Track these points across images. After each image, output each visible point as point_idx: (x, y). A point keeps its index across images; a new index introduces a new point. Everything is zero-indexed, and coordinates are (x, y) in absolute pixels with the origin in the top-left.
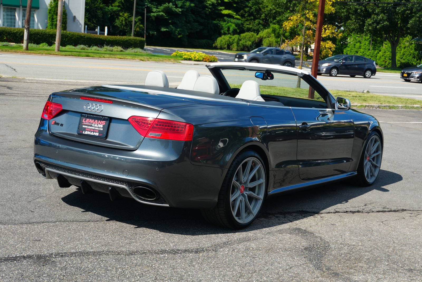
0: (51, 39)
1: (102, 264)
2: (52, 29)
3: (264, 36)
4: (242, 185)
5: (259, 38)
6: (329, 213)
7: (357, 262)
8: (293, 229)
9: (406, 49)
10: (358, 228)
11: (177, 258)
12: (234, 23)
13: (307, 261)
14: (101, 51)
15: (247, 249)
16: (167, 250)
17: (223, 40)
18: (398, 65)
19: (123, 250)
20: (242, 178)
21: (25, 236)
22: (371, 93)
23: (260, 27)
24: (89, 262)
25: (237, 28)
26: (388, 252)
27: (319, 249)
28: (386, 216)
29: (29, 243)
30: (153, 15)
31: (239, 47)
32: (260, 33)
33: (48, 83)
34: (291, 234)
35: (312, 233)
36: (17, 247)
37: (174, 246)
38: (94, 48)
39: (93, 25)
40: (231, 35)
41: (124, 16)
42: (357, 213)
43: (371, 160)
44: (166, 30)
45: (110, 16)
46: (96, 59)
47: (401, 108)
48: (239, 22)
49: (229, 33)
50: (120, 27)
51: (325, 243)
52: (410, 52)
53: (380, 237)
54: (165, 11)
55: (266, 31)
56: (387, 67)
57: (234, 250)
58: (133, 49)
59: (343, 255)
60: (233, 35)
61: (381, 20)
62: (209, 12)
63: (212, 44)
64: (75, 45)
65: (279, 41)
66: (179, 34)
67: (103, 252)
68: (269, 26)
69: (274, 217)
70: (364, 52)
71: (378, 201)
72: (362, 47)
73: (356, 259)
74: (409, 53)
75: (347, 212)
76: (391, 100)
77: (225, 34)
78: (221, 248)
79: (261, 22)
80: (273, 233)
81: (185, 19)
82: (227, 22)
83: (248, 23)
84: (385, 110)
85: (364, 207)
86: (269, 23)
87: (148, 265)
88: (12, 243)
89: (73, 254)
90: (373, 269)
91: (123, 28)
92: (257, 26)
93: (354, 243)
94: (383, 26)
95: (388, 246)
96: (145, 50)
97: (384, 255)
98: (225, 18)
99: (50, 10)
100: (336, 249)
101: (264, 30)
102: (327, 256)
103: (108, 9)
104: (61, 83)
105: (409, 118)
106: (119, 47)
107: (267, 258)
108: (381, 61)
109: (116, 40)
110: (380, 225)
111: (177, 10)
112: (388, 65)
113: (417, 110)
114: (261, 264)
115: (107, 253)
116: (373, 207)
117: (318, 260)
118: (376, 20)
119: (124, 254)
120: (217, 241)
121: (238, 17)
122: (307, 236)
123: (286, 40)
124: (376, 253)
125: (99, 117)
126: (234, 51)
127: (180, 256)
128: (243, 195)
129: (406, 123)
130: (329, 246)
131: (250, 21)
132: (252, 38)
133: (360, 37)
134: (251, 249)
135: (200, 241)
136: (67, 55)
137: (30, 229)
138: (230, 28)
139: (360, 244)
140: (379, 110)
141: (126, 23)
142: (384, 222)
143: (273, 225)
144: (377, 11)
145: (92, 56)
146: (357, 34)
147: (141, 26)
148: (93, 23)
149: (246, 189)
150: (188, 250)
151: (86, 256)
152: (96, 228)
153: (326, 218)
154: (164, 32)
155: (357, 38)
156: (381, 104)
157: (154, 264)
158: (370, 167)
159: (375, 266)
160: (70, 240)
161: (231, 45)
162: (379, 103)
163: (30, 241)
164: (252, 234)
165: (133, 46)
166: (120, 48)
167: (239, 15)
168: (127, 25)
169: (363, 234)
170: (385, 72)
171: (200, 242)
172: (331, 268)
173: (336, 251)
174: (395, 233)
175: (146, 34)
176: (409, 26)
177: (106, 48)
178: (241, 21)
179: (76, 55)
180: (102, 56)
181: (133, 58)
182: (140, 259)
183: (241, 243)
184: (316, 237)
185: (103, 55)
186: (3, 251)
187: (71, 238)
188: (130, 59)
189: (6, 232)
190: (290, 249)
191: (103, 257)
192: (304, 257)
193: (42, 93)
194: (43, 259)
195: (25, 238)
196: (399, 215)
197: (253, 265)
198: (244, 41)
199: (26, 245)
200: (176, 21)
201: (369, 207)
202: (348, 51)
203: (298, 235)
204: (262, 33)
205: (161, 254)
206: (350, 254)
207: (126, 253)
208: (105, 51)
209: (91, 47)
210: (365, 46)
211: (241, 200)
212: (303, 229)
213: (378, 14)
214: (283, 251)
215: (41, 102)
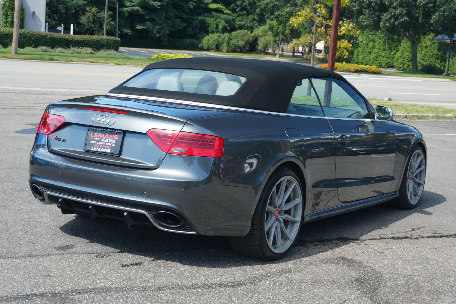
0: (6, 40)
1: (128, 301)
2: (6, 28)
3: (260, 35)
4: (277, 208)
5: (254, 37)
6: (373, 239)
7: (417, 294)
8: (337, 258)
9: (428, 48)
10: (410, 256)
11: (212, 293)
12: (224, 19)
13: (361, 294)
14: (67, 53)
15: (290, 282)
16: (199, 284)
17: (210, 39)
18: (420, 68)
19: (149, 285)
20: (277, 201)
21: (32, 271)
22: (394, 101)
23: (254, 24)
24: (112, 299)
25: (227, 25)
26: (449, 282)
27: (371, 280)
28: (439, 242)
29: (38, 279)
30: (126, 11)
31: (230, 47)
32: (254, 31)
33: (11, 92)
34: (336, 264)
35: (360, 263)
36: (25, 283)
37: (205, 279)
38: (59, 50)
39: (54, 22)
40: (220, 33)
41: (91, 11)
42: (405, 240)
43: (414, 178)
44: (143, 28)
45: (74, 11)
46: (62, 63)
47: (432, 118)
48: (230, 18)
49: (218, 31)
50: (87, 24)
51: (377, 274)
52: (432, 52)
53: (437, 266)
54: (140, 5)
55: (262, 28)
56: (406, 70)
57: (275, 283)
58: (105, 51)
59: (400, 287)
60: (223, 33)
61: (399, 15)
62: (194, 6)
63: (198, 44)
64: (36, 46)
65: (277, 40)
66: (158, 32)
67: (127, 288)
68: (266, 22)
69: (312, 245)
70: (378, 53)
71: (426, 225)
72: (377, 47)
73: (415, 290)
74: (432, 54)
75: (393, 238)
76: (420, 109)
77: (213, 32)
78: (260, 281)
79: (256, 17)
80: (316, 263)
81: (164, 14)
82: (215, 18)
83: (241, 19)
84: (414, 120)
85: (412, 232)
86: (266, 19)
87: (181, 302)
88: (18, 279)
89: (92, 290)
90: (437, 302)
91: (90, 25)
92: (251, 22)
93: (409, 273)
94: (402, 21)
95: (448, 276)
96: (120, 52)
97: (446, 286)
98: (213, 13)
99: (4, 5)
100: (390, 280)
101: (259, 27)
102: (382, 288)
103: (72, 3)
104: (27, 92)
105: (443, 130)
106: (88, 49)
107: (315, 291)
108: (399, 64)
109: (85, 40)
110: (433, 252)
111: (155, 4)
112: (407, 67)
113: (450, 120)
114: (309, 299)
115: (131, 289)
116: (422, 232)
117: (373, 293)
118: (394, 15)
119: (150, 290)
120: (254, 273)
121: (228, 12)
122: (354, 266)
123: (293, 39)
124: (437, 284)
125: (110, 130)
126: (224, 52)
127: (215, 291)
128: (278, 220)
129: (440, 136)
130: (382, 276)
131: (243, 17)
132: (245, 36)
133: (373, 35)
134: (294, 281)
135: (234, 273)
136: (26, 59)
137: (35, 263)
138: (219, 25)
139: (417, 274)
140: (407, 121)
141: (94, 19)
142: (437, 249)
143: (313, 254)
144: (395, 4)
145: (57, 59)
146: (372, 31)
147: (113, 23)
148: (55, 20)
149: (280, 213)
150: (223, 284)
151: (108, 292)
152: (111, 260)
153: (372, 246)
154: (140, 30)
155: (370, 36)
156: (408, 113)
157: (188, 301)
158: (413, 186)
159: (438, 297)
160: (85, 275)
161: (221, 45)
162: (406, 112)
163: (39, 276)
164: (292, 264)
165: (105, 47)
166: (90, 50)
167: (229, 10)
168: (96, 21)
169: (417, 263)
170: (405, 76)
171: (234, 275)
172: (390, 301)
173: (391, 282)
174: (452, 261)
175: (118, 33)
176: (432, 21)
177: (72, 50)
178: (232, 16)
179: (38, 58)
180: (69, 60)
181: (107, 62)
182: (170, 295)
183: (281, 275)
184: (366, 267)
185: (70, 58)
186: (10, 288)
187: (86, 273)
188: (103, 63)
189: (8, 266)
190: (338, 281)
191: (128, 293)
192: (357, 290)
193: (8, 105)
194: (59, 297)
195: (32, 273)
196: (453, 241)
197: (301, 299)
198: (236, 41)
199: (36, 281)
200: (154, 17)
201: (419, 232)
202: (360, 51)
203: (345, 265)
204: (257, 30)
205: (193, 289)
206: (408, 286)
207: (153, 288)
208: (72, 53)
209: (55, 48)
210: (380, 45)
211: (276, 227)
212: (348, 258)
213: (395, 8)
214: (331, 283)
215: (9, 115)
